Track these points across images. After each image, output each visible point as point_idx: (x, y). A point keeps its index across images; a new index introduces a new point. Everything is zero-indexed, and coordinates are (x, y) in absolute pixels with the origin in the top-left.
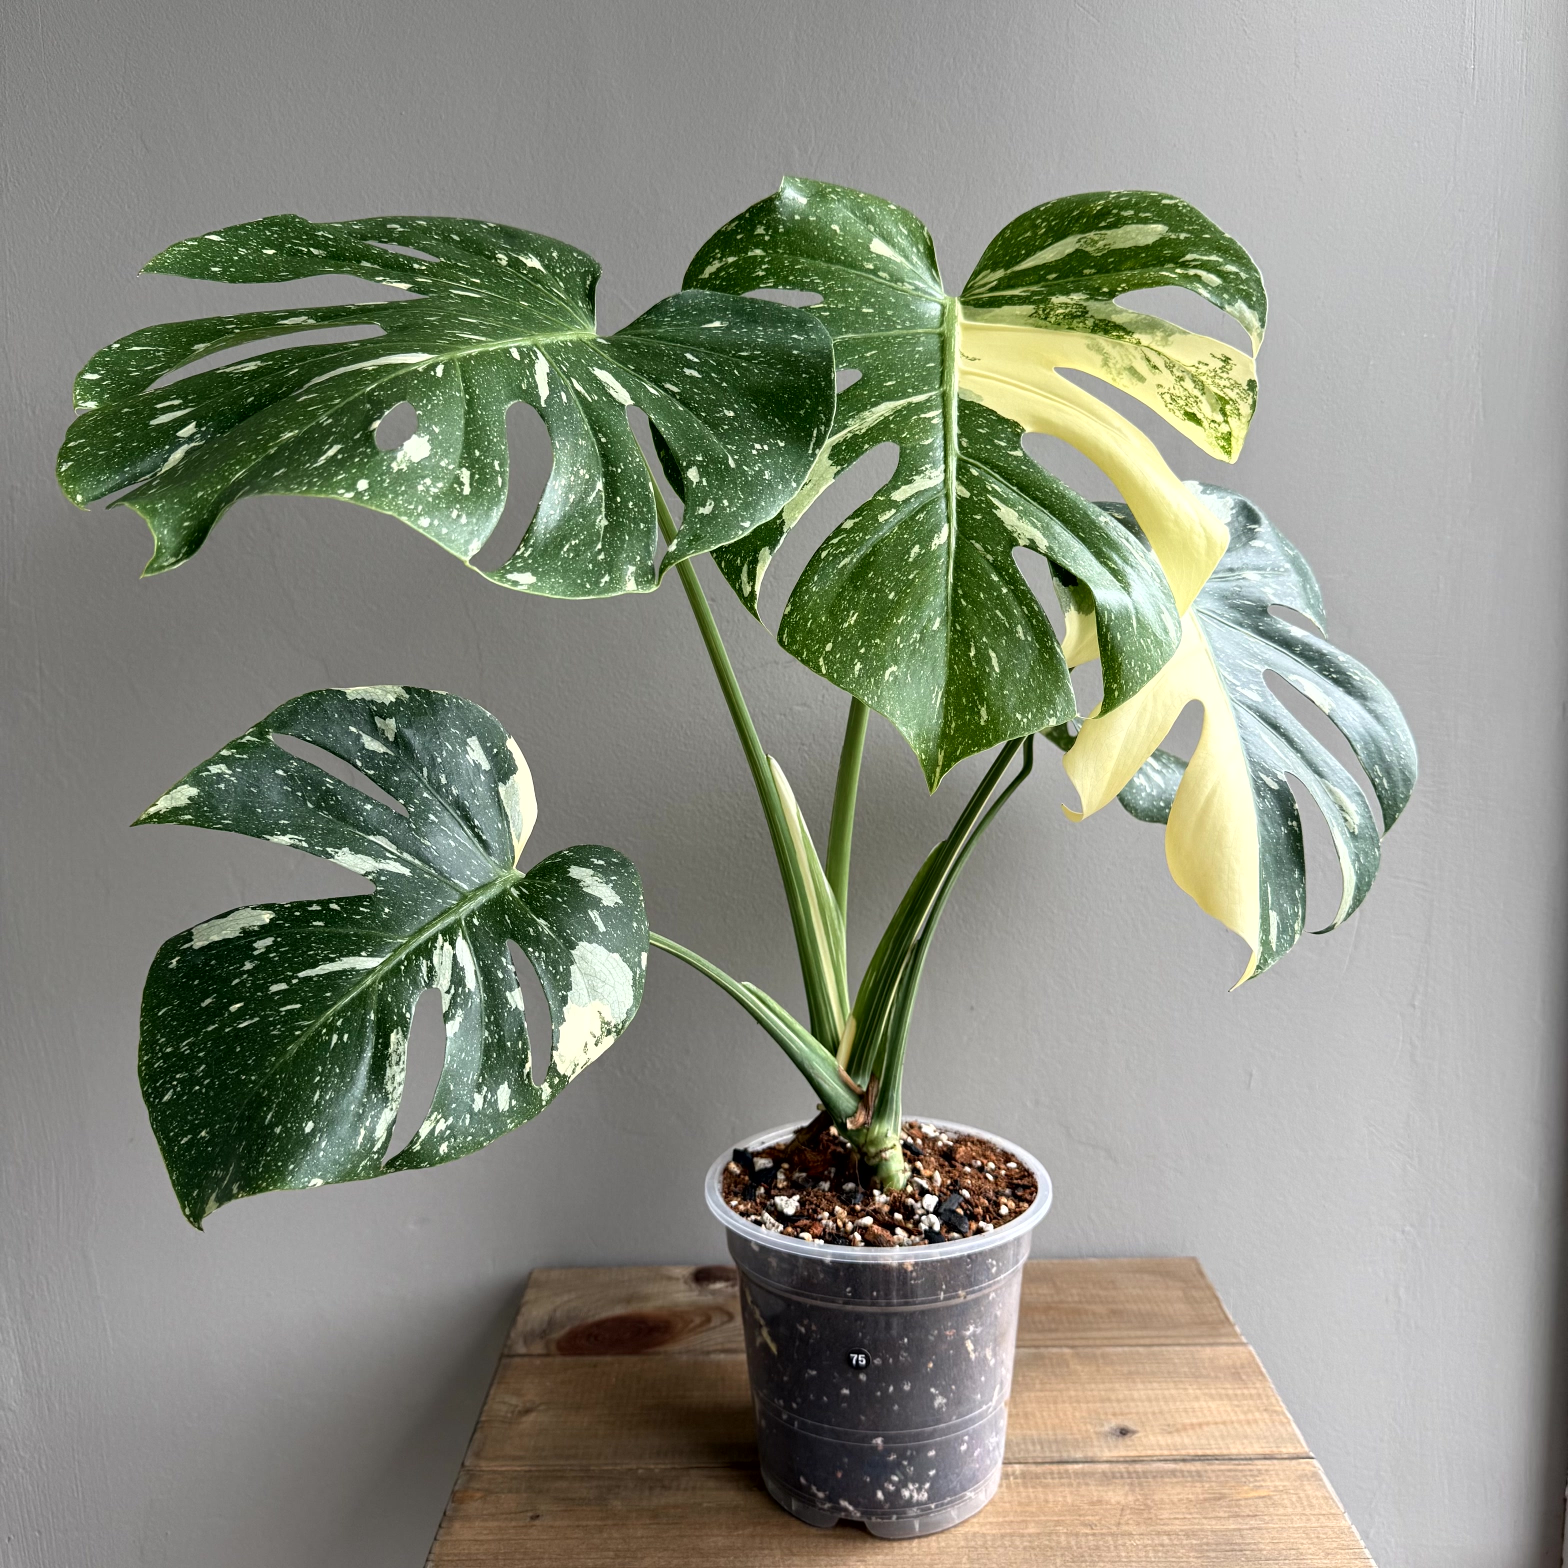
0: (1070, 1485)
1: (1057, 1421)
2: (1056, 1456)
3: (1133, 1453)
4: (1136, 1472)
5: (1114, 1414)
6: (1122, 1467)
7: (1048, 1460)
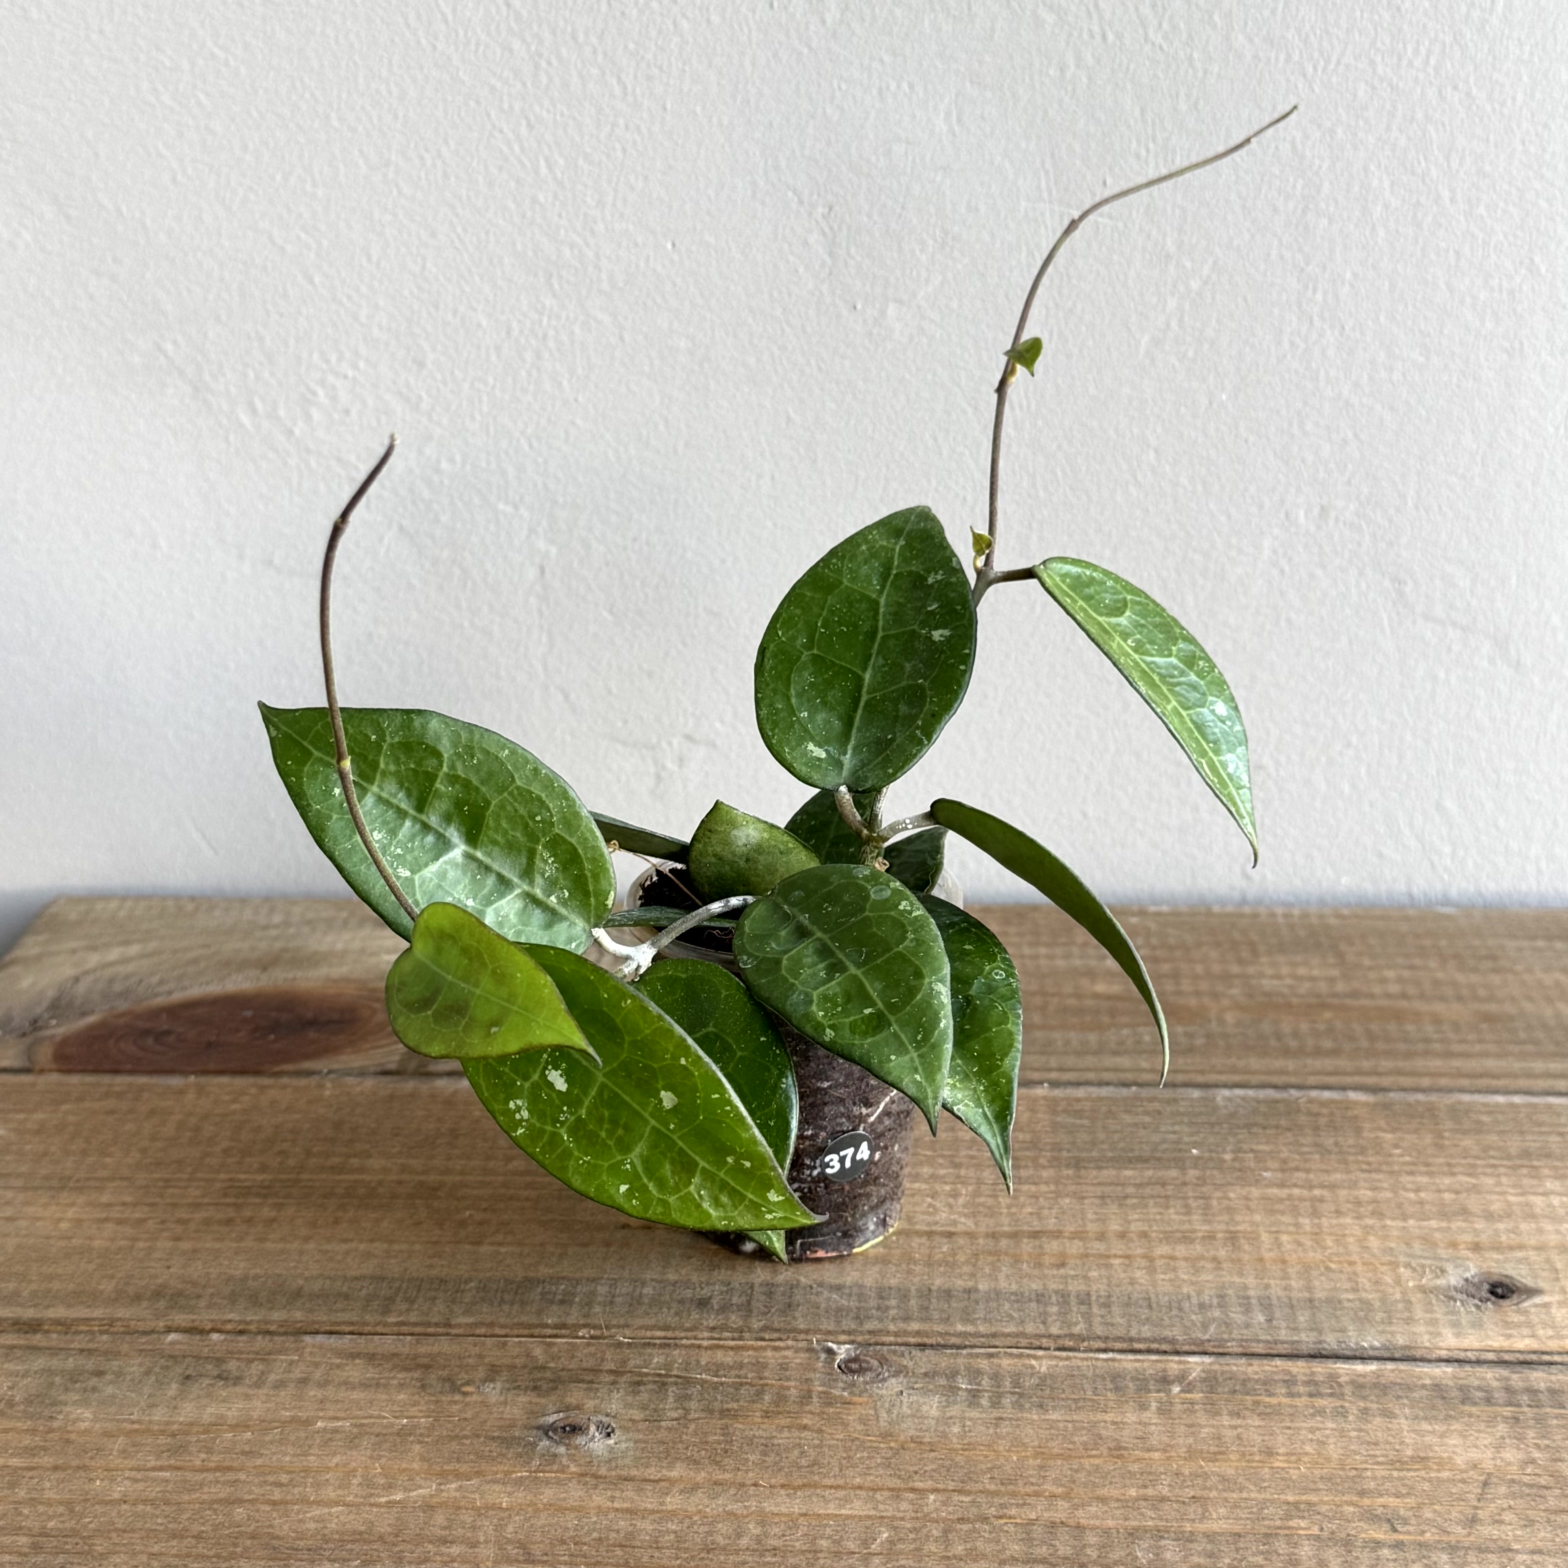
0: (1342, 1413)
1: (1314, 1256)
2: (1306, 1339)
3: (1522, 1344)
4: (1532, 1392)
5: (1476, 1247)
6: (1490, 1375)
7: (1281, 1349)
